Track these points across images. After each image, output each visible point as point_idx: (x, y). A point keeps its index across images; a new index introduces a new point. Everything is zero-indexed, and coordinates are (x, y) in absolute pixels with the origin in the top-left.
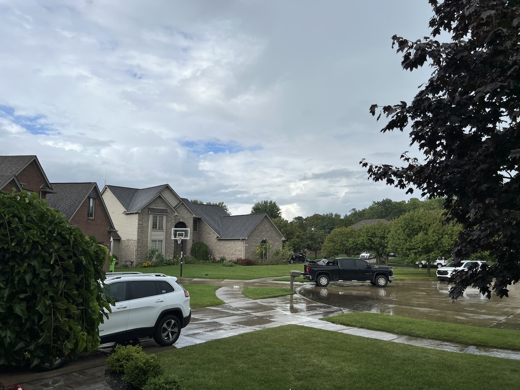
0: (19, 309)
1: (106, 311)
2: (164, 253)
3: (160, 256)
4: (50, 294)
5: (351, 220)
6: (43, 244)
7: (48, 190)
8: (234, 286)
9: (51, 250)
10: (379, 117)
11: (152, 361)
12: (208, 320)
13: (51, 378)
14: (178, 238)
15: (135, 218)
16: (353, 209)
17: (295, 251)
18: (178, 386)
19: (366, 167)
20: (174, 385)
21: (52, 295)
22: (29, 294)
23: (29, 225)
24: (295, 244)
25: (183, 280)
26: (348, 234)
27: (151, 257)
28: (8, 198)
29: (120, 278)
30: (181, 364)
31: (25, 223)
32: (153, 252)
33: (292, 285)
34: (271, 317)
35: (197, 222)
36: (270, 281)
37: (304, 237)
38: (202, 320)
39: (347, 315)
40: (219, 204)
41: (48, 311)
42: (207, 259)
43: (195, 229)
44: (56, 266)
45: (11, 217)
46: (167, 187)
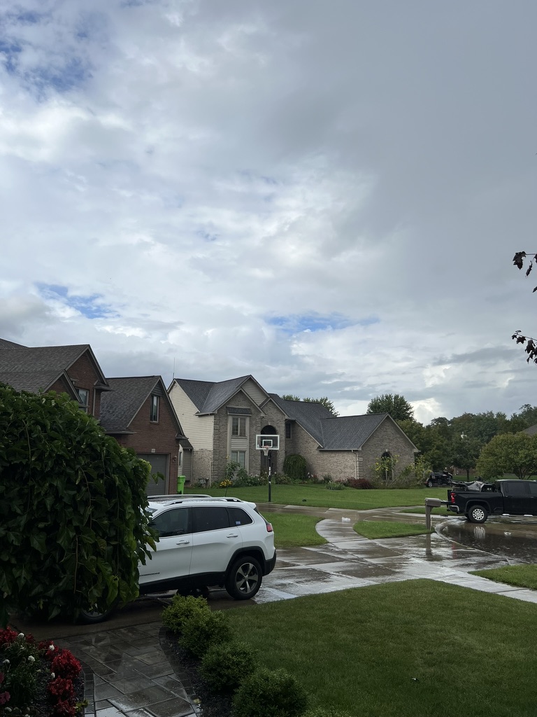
0: (37, 542)
1: (149, 548)
2: (247, 469)
3: (242, 472)
4: (75, 523)
5: (522, 423)
6: (68, 458)
7: (103, 387)
8: (343, 519)
9: (78, 466)
10: (530, 270)
11: (218, 620)
12: (303, 566)
13: (94, 633)
14: (264, 449)
15: (210, 421)
16: (526, 406)
17: (435, 469)
18: (250, 660)
19: (523, 343)
20: (245, 657)
21: (78, 524)
22: (49, 523)
23: (53, 434)
24: (436, 459)
25: (272, 507)
26: (516, 443)
27: (231, 474)
28: (33, 401)
29: (181, 502)
30: (259, 627)
31: (48, 431)
32: (233, 467)
33: (428, 519)
34: (393, 565)
35: (290, 425)
36: (396, 512)
37: (449, 449)
38: (294, 565)
39: (514, 569)
40: (322, 400)
41: (72, 546)
42: (306, 478)
43: (288, 435)
44: (83, 487)
45: (33, 424)
46: (250, 379)
